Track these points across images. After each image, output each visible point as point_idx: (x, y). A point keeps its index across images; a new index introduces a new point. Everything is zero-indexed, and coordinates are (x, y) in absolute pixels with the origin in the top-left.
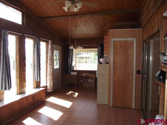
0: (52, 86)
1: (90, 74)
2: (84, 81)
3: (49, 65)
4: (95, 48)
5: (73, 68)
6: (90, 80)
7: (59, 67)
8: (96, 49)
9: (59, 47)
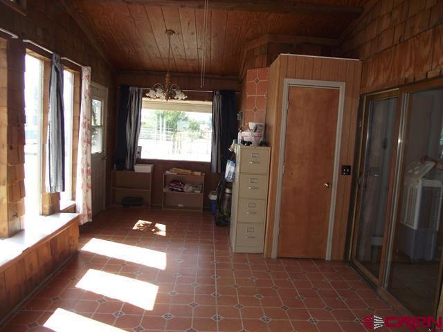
0: (90, 206)
1: (190, 172)
2: (173, 190)
3: (84, 141)
4: (203, 100)
5: (139, 153)
6: (191, 188)
7: (103, 151)
8: (206, 103)
9: (103, 88)
